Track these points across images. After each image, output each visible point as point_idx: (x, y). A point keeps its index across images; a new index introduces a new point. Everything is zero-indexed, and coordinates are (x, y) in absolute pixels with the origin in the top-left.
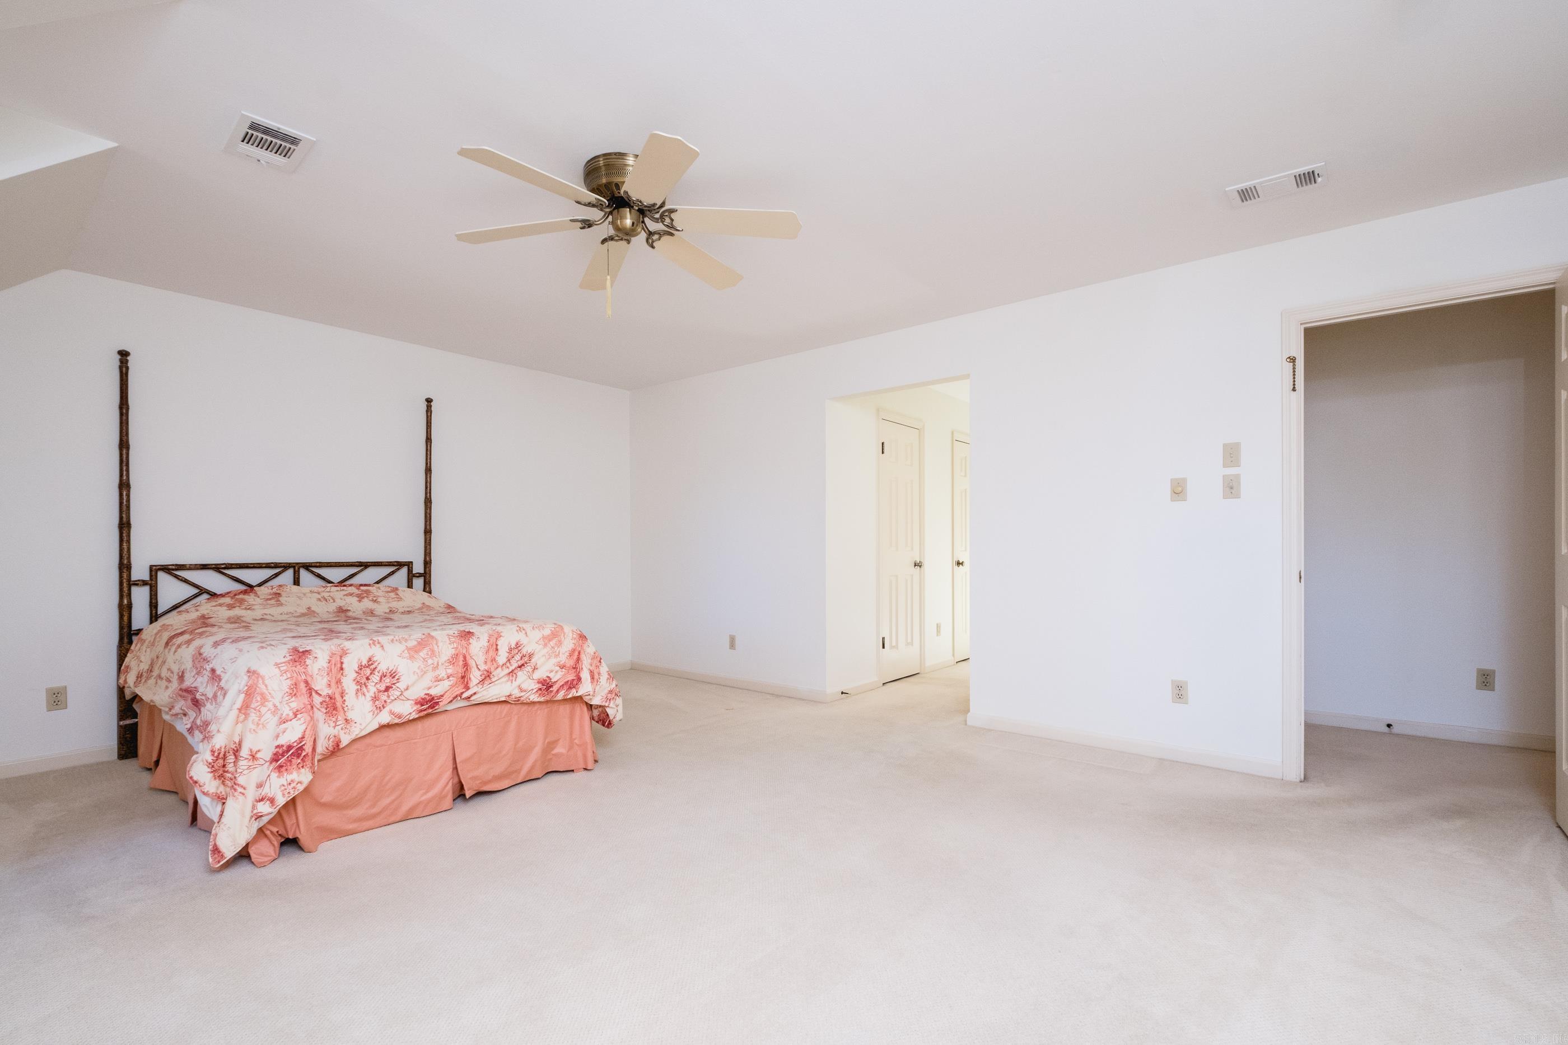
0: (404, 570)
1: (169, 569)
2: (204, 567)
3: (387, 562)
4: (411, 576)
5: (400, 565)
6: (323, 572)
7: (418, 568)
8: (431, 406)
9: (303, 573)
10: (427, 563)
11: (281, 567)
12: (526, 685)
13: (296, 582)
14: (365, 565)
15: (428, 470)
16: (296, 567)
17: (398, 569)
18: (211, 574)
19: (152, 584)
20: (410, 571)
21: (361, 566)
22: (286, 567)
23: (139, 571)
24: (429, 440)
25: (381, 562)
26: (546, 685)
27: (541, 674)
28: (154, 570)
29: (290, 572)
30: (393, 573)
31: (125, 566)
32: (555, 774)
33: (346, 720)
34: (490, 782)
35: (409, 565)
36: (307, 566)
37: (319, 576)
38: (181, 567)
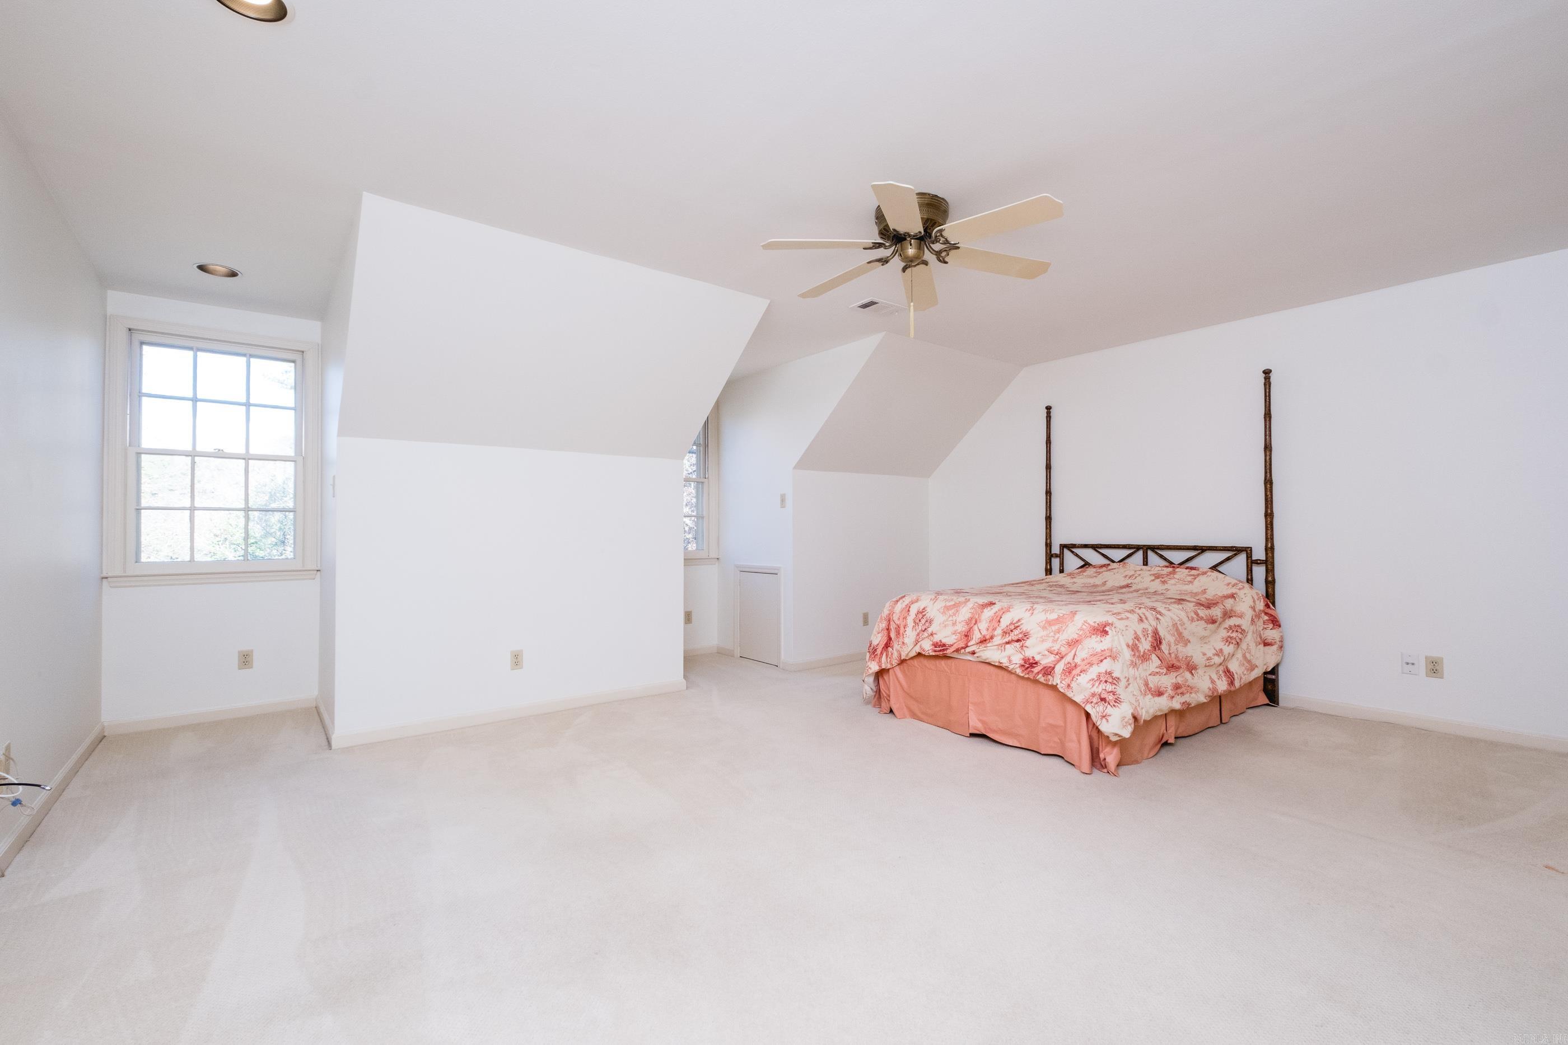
0: (1242, 558)
1: (1069, 547)
2: (1086, 546)
3: (1223, 547)
4: (1251, 563)
5: (1237, 550)
6: (1166, 554)
7: (1259, 554)
8: (1269, 378)
9: (1150, 553)
10: (1270, 549)
11: (1134, 548)
12: (1012, 657)
13: (1145, 563)
14: (1202, 550)
15: (1268, 448)
16: (1146, 549)
17: (1235, 555)
18: (1090, 551)
19: (1061, 556)
20: (1249, 556)
21: (1197, 550)
22: (1138, 548)
23: (1056, 550)
24: (1268, 415)
25: (1216, 547)
26: (1030, 664)
27: (1029, 653)
28: (1063, 547)
29: (1140, 553)
30: (1228, 559)
31: (1048, 545)
32: (1058, 758)
33: (903, 643)
34: (994, 731)
35: (1248, 551)
36: (1154, 548)
37: (1161, 556)
38: (1074, 546)
